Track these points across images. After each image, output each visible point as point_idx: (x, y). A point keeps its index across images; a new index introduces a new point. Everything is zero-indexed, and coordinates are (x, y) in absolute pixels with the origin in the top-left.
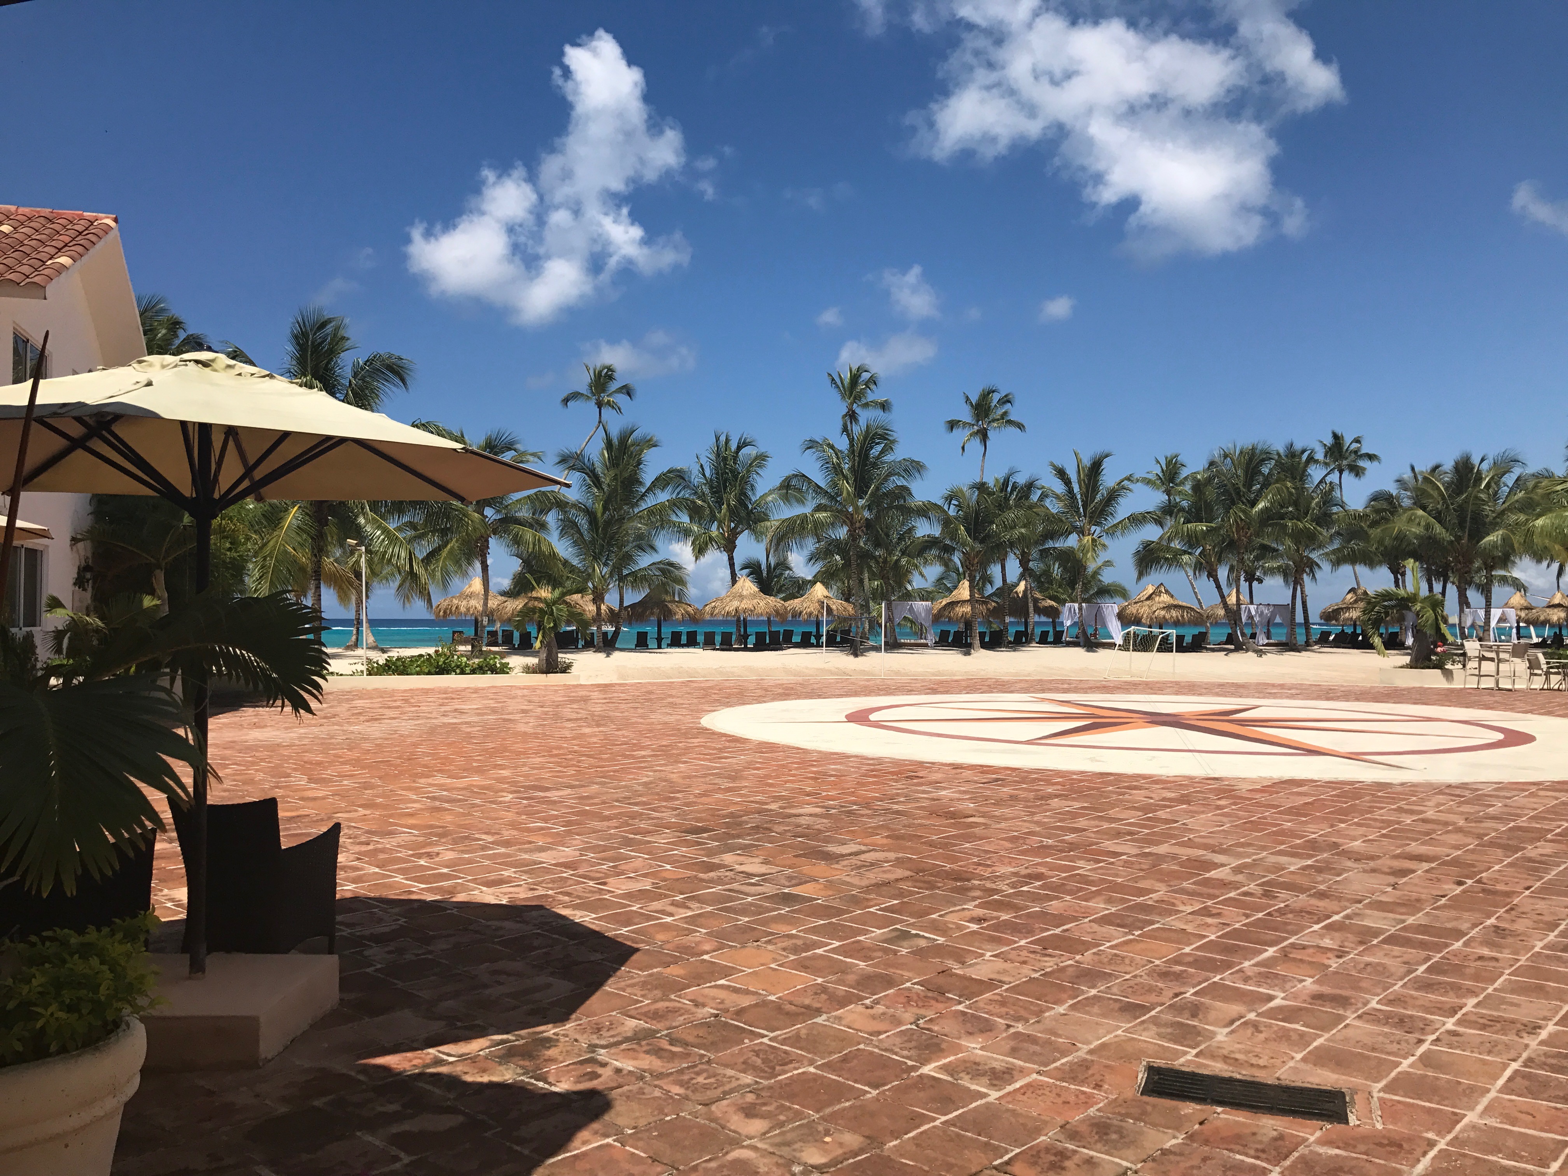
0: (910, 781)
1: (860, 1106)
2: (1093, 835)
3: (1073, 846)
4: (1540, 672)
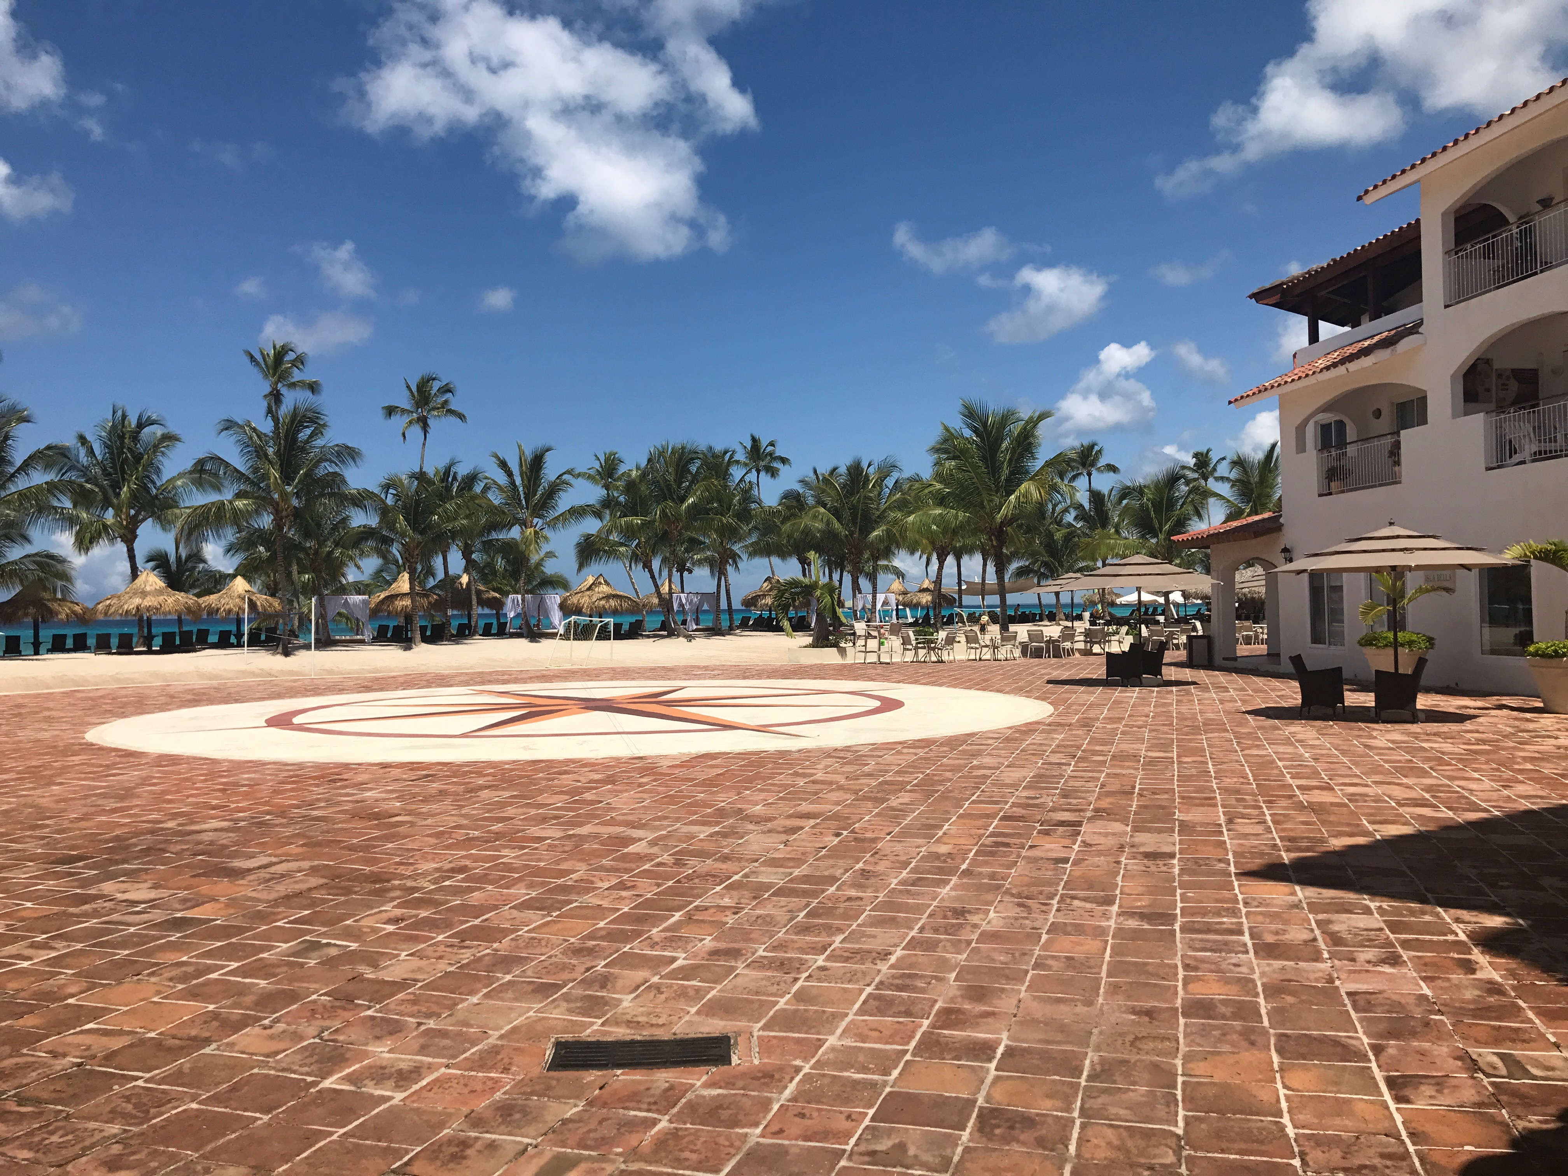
0: (333, 785)
1: (248, 1135)
2: (520, 823)
3: (499, 835)
4: (910, 647)
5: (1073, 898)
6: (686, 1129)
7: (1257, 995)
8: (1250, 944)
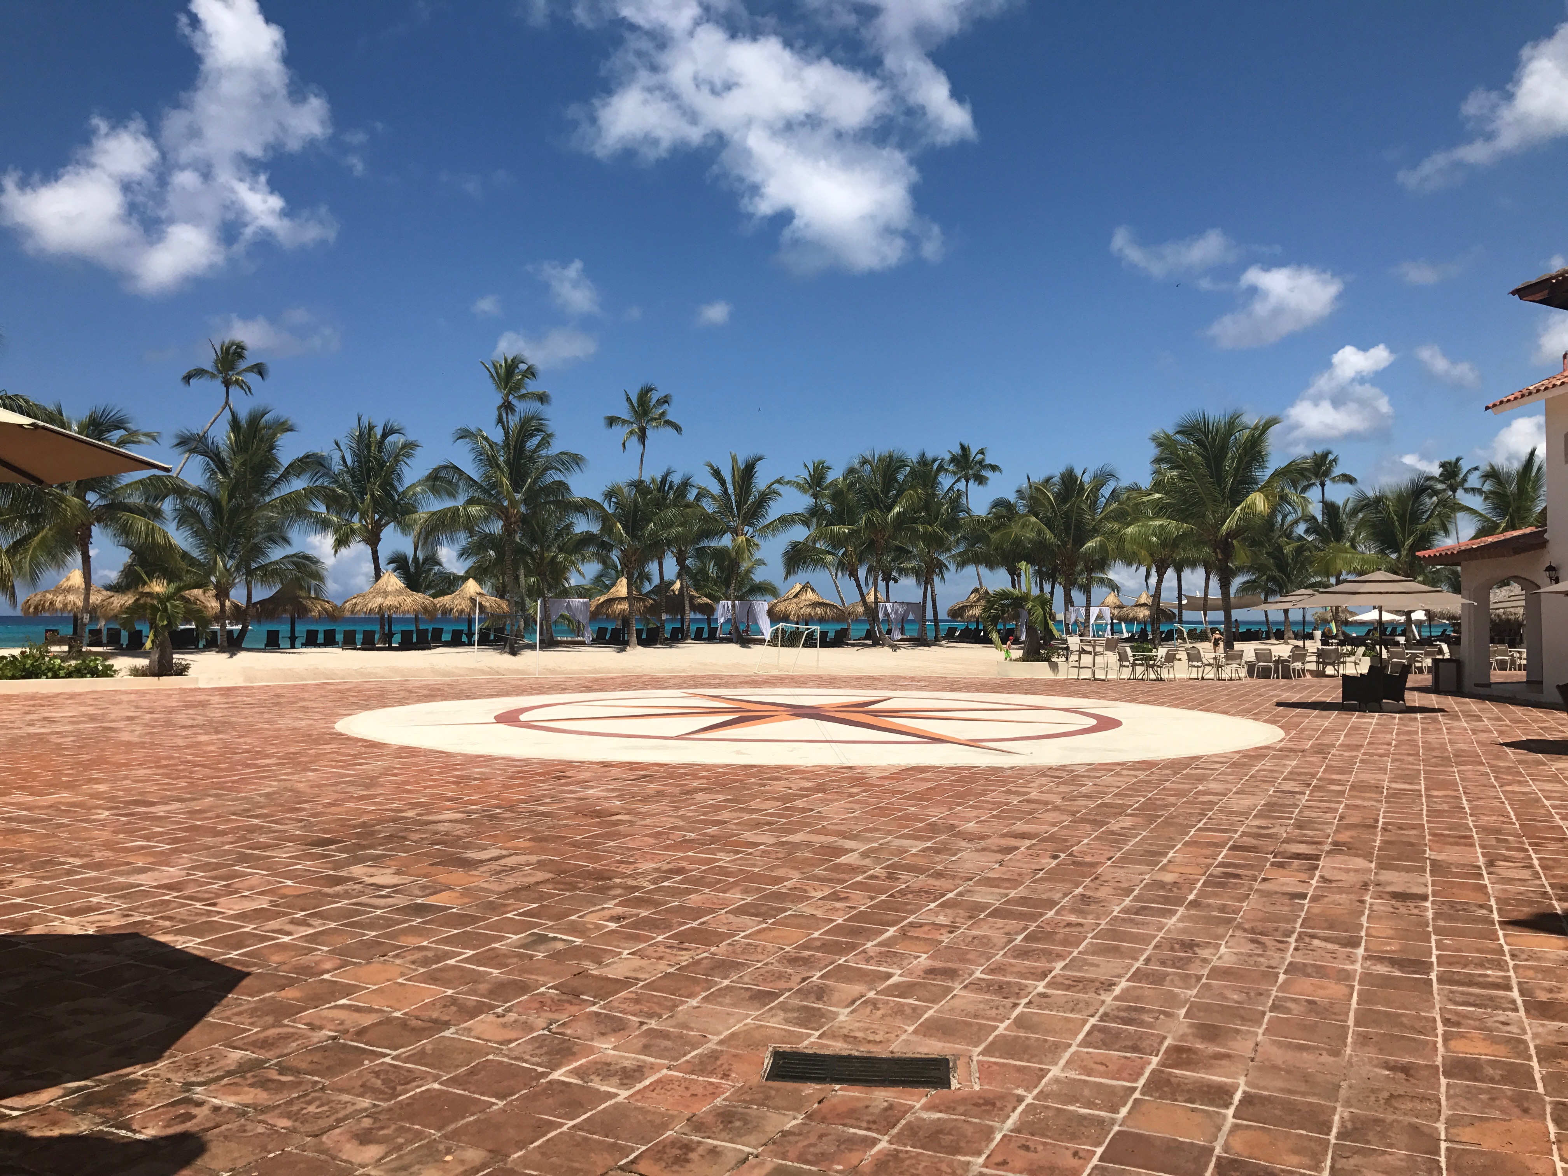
0: (558, 782)
1: (485, 1119)
2: (734, 827)
3: (714, 839)
4: (1127, 664)
5: (1313, 936)
6: (907, 1152)
7: (1530, 1058)
8: (1519, 1001)
